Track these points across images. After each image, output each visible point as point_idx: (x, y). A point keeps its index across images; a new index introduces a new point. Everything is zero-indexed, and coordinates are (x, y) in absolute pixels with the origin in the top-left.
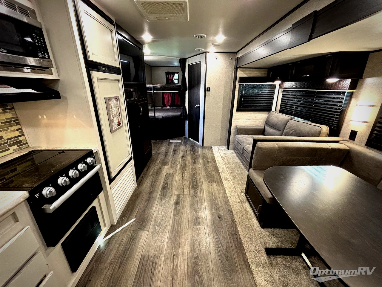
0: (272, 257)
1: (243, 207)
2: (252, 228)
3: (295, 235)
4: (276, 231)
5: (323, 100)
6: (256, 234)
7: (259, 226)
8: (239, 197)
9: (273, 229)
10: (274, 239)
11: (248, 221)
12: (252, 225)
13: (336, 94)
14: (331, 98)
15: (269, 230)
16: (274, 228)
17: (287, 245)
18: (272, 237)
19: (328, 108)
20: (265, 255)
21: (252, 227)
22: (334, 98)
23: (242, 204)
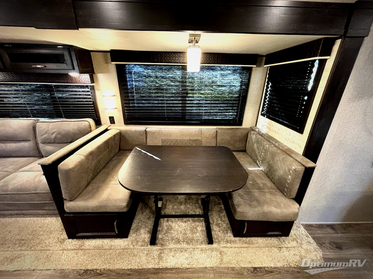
0: (157, 242)
1: (89, 250)
2: (123, 249)
3: (143, 213)
4: (134, 226)
5: (68, 94)
6: (132, 247)
7: (124, 239)
8: (68, 250)
9: (132, 228)
10: (142, 231)
11: (111, 251)
12: (119, 247)
13: (80, 87)
14: (75, 91)
15: (131, 231)
16: (131, 226)
17: (150, 224)
18: (140, 233)
19: (78, 101)
20: (155, 248)
21: (121, 248)
22: (80, 91)
23: (82, 250)
